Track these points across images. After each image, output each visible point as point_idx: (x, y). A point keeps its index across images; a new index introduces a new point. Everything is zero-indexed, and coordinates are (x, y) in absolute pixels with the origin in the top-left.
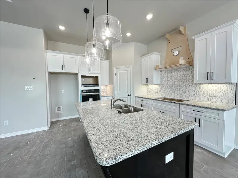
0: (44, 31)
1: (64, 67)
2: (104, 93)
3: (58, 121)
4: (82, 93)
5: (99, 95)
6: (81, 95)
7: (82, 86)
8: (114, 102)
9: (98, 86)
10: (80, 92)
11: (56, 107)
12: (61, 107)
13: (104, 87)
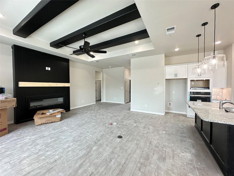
0: (165, 55)
1: (176, 75)
2: (218, 97)
3: (169, 113)
4: (190, 94)
5: (209, 98)
6: (189, 96)
7: (191, 89)
8: (223, 104)
9: (209, 89)
10: (188, 94)
11: (168, 103)
12: (172, 103)
13: (218, 90)
